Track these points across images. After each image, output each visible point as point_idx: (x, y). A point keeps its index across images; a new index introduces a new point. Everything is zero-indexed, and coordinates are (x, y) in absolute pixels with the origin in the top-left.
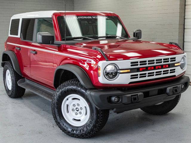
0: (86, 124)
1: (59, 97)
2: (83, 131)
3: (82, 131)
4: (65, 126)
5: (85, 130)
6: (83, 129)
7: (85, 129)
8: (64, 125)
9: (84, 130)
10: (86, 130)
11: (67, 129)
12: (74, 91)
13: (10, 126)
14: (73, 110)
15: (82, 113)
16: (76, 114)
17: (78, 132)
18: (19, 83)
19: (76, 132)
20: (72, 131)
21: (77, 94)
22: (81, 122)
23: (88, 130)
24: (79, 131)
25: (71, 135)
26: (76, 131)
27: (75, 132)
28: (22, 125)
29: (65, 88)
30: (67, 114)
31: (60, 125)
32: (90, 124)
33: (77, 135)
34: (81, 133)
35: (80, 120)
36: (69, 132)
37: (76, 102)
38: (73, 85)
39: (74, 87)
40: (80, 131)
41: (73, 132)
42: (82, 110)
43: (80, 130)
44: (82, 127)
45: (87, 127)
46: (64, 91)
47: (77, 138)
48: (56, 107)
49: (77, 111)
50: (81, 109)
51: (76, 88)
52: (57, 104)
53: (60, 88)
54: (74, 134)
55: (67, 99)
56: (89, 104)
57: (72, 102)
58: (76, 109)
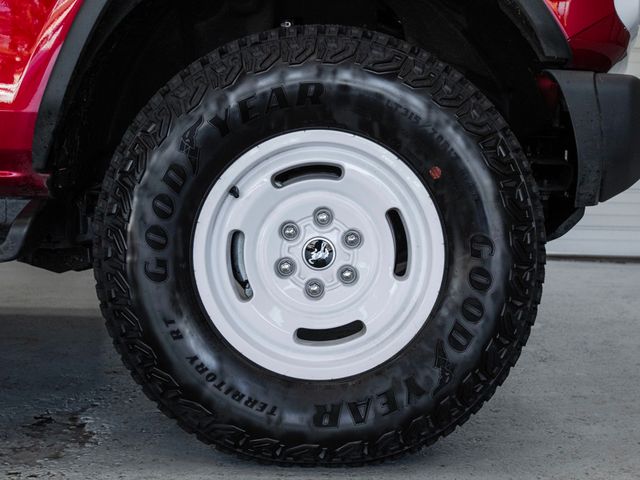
1: (167, 179)
2: (415, 390)
3: (402, 397)
4: (251, 402)
5: (428, 379)
6: (411, 383)
7: (431, 375)
8: (238, 396)
9: (420, 382)
10: (436, 380)
11: (275, 418)
12: (300, 101)
14: (283, 269)
15: (362, 274)
16: (315, 291)
17: (371, 415)
19: (358, 419)
20: (317, 421)
22: (374, 337)
23: (457, 372)
24: (379, 406)
25: (318, 452)
26: (355, 411)
27: (346, 419)
30: (243, 310)
32: (464, 323)
33: (370, 437)
34: (397, 417)
35: (355, 328)
36: (294, 437)
39: (301, 76)
40: (392, 404)
41: (334, 421)
42: (359, 250)
43: (390, 395)
44: (398, 373)
45: (440, 352)
46: (215, 121)
48: (152, 268)
49: (320, 264)
50: (353, 239)
52: (156, 246)
54: (348, 436)
55: (234, 192)
56: (436, 173)
57: (271, 210)
58: (308, 257)
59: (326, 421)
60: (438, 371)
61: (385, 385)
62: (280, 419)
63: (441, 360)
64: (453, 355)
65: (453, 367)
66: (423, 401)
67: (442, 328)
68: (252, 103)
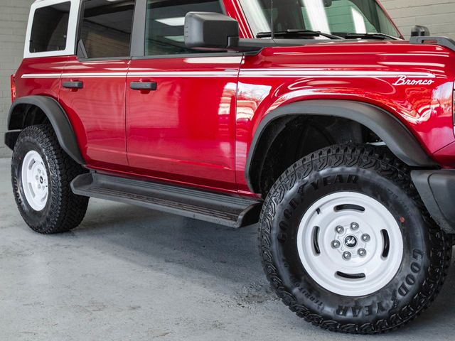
0: (389, 286)
1: (291, 203)
2: (381, 308)
3: (376, 309)
4: (312, 299)
5: (387, 305)
6: (380, 305)
7: (389, 303)
9: (384, 305)
10: (391, 306)
11: (321, 307)
12: (348, 181)
13: (100, 310)
14: (335, 244)
15: (368, 253)
16: (347, 256)
17: (361, 314)
18: (75, 187)
19: (355, 315)
20: (338, 312)
21: (359, 190)
22: (369, 281)
23: (400, 304)
24: (365, 311)
25: (336, 325)
26: (354, 312)
27: (349, 314)
28: (139, 307)
29: (314, 173)
30: (315, 259)
31: (294, 297)
32: (407, 285)
33: (359, 323)
34: (372, 318)
35: (361, 276)
36: (327, 317)
37: (347, 217)
38: (343, 161)
39: (350, 170)
40: (370, 312)
41: (345, 314)
42: (368, 243)
43: (370, 308)
44: (375, 299)
45: (394, 294)
46: (313, 184)
47: (356, 333)
48: (280, 237)
49: (351, 246)
50: (366, 238)
51: (358, 170)
52: (282, 228)
53: (296, 176)
55: (318, 210)
56: (403, 220)
57: (333, 220)
58: (346, 242)
59: (341, 313)
60: (392, 302)
61: (369, 303)
62: (323, 308)
63: (394, 298)
64: (399, 296)
65: (399, 302)
66: (384, 313)
67: (397, 284)
68: (328, 179)
